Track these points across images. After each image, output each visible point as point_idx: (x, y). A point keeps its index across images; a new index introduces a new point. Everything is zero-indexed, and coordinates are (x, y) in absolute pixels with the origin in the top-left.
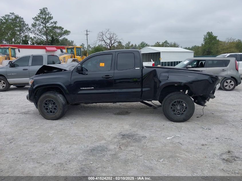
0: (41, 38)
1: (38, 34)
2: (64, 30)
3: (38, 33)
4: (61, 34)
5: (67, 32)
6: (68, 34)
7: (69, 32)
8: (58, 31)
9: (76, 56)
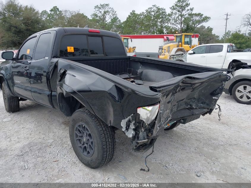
0: (175, 27)
1: (173, 24)
2: (203, 16)
3: (173, 22)
4: (199, 22)
5: (206, 19)
6: (207, 21)
7: (209, 18)
8: (198, 18)
9: (183, 45)
